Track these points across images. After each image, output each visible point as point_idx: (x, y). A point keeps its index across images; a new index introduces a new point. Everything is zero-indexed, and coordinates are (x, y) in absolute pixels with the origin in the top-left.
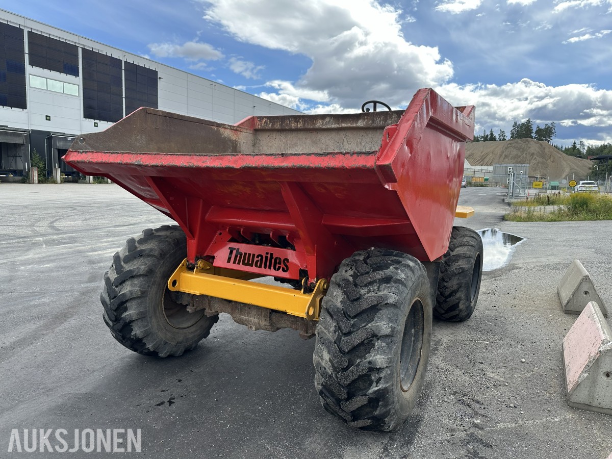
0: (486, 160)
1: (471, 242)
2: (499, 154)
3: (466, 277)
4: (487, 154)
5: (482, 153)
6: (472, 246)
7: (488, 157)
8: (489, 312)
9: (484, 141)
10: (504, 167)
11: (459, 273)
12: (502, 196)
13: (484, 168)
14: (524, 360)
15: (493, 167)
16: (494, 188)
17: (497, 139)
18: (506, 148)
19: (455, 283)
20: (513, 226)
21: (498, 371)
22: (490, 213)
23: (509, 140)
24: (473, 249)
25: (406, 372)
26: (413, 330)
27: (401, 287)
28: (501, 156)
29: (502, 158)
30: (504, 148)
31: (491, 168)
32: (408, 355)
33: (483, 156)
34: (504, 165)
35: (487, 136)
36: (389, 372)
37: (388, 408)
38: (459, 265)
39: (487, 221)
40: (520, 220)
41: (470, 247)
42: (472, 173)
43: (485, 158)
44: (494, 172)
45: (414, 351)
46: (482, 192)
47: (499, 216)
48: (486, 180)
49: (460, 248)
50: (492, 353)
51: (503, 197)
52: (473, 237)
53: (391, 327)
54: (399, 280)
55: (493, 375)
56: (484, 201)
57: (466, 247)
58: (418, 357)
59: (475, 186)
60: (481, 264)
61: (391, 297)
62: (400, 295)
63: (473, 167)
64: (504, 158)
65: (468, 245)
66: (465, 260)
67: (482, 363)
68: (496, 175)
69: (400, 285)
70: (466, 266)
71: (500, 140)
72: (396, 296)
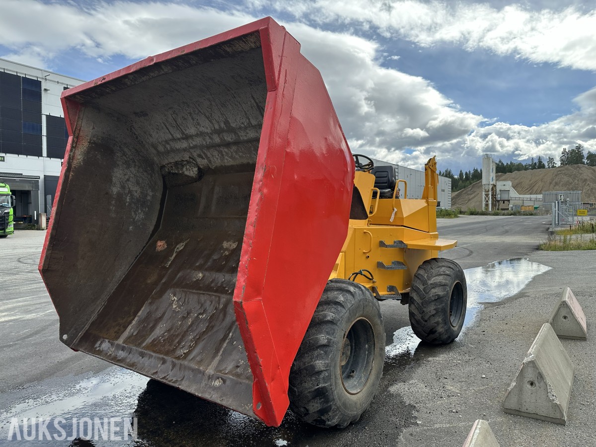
0: (535, 188)
1: (447, 272)
2: (548, 181)
3: (442, 303)
4: (536, 182)
5: (530, 181)
6: (447, 275)
7: (537, 185)
8: (476, 336)
9: (532, 169)
10: (554, 195)
11: (436, 300)
12: (548, 224)
13: (533, 196)
14: (484, 376)
15: (542, 195)
16: (544, 216)
17: (547, 167)
18: (556, 175)
19: (432, 309)
20: (544, 256)
21: (458, 384)
22: (527, 243)
23: (559, 167)
24: (449, 278)
25: (359, 380)
26: (367, 346)
27: (339, 308)
28: (551, 183)
29: (552, 186)
30: (554, 175)
31: (540, 196)
32: (362, 366)
33: (531, 184)
34: (554, 192)
35: (535, 163)
36: (327, 375)
37: (329, 404)
38: (436, 292)
39: (519, 251)
40: (555, 249)
41: (445, 276)
42: (521, 202)
43: (533, 186)
44: (544, 200)
45: (368, 363)
46: (530, 221)
47: (534, 246)
48: (536, 208)
49: (437, 277)
50: (460, 370)
51: (548, 226)
52: (450, 267)
53: (328, 339)
54: (338, 302)
55: (452, 388)
56: (526, 231)
57: (442, 276)
58: (371, 368)
59: (524, 215)
60: (464, 291)
61: (330, 315)
62: (338, 314)
63: (521, 196)
64: (555, 186)
65: (444, 275)
66: (440, 287)
67: (447, 378)
68: (546, 203)
69: (339, 307)
70: (441, 293)
71: (549, 167)
72: (333, 315)
